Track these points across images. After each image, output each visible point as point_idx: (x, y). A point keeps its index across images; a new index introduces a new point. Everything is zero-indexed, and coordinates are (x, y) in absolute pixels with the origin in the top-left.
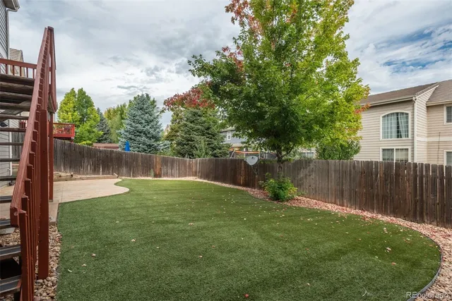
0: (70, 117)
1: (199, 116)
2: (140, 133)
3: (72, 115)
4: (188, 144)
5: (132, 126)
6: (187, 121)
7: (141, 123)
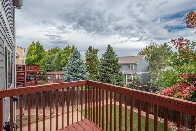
0: (33, 58)
1: (110, 62)
2: (76, 70)
3: (34, 56)
4: (104, 78)
5: (72, 67)
6: (102, 65)
7: (77, 65)
